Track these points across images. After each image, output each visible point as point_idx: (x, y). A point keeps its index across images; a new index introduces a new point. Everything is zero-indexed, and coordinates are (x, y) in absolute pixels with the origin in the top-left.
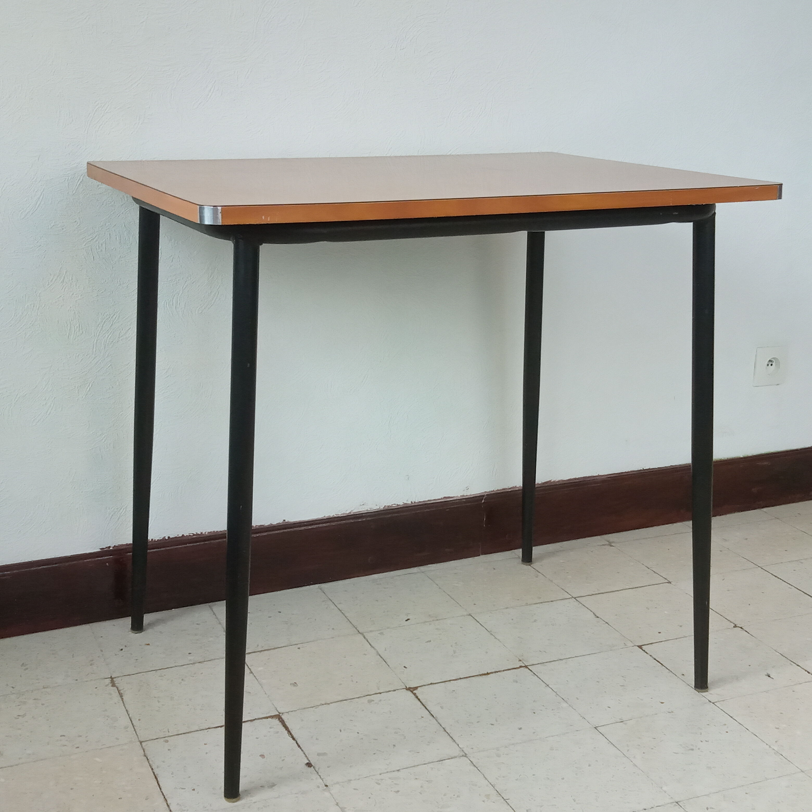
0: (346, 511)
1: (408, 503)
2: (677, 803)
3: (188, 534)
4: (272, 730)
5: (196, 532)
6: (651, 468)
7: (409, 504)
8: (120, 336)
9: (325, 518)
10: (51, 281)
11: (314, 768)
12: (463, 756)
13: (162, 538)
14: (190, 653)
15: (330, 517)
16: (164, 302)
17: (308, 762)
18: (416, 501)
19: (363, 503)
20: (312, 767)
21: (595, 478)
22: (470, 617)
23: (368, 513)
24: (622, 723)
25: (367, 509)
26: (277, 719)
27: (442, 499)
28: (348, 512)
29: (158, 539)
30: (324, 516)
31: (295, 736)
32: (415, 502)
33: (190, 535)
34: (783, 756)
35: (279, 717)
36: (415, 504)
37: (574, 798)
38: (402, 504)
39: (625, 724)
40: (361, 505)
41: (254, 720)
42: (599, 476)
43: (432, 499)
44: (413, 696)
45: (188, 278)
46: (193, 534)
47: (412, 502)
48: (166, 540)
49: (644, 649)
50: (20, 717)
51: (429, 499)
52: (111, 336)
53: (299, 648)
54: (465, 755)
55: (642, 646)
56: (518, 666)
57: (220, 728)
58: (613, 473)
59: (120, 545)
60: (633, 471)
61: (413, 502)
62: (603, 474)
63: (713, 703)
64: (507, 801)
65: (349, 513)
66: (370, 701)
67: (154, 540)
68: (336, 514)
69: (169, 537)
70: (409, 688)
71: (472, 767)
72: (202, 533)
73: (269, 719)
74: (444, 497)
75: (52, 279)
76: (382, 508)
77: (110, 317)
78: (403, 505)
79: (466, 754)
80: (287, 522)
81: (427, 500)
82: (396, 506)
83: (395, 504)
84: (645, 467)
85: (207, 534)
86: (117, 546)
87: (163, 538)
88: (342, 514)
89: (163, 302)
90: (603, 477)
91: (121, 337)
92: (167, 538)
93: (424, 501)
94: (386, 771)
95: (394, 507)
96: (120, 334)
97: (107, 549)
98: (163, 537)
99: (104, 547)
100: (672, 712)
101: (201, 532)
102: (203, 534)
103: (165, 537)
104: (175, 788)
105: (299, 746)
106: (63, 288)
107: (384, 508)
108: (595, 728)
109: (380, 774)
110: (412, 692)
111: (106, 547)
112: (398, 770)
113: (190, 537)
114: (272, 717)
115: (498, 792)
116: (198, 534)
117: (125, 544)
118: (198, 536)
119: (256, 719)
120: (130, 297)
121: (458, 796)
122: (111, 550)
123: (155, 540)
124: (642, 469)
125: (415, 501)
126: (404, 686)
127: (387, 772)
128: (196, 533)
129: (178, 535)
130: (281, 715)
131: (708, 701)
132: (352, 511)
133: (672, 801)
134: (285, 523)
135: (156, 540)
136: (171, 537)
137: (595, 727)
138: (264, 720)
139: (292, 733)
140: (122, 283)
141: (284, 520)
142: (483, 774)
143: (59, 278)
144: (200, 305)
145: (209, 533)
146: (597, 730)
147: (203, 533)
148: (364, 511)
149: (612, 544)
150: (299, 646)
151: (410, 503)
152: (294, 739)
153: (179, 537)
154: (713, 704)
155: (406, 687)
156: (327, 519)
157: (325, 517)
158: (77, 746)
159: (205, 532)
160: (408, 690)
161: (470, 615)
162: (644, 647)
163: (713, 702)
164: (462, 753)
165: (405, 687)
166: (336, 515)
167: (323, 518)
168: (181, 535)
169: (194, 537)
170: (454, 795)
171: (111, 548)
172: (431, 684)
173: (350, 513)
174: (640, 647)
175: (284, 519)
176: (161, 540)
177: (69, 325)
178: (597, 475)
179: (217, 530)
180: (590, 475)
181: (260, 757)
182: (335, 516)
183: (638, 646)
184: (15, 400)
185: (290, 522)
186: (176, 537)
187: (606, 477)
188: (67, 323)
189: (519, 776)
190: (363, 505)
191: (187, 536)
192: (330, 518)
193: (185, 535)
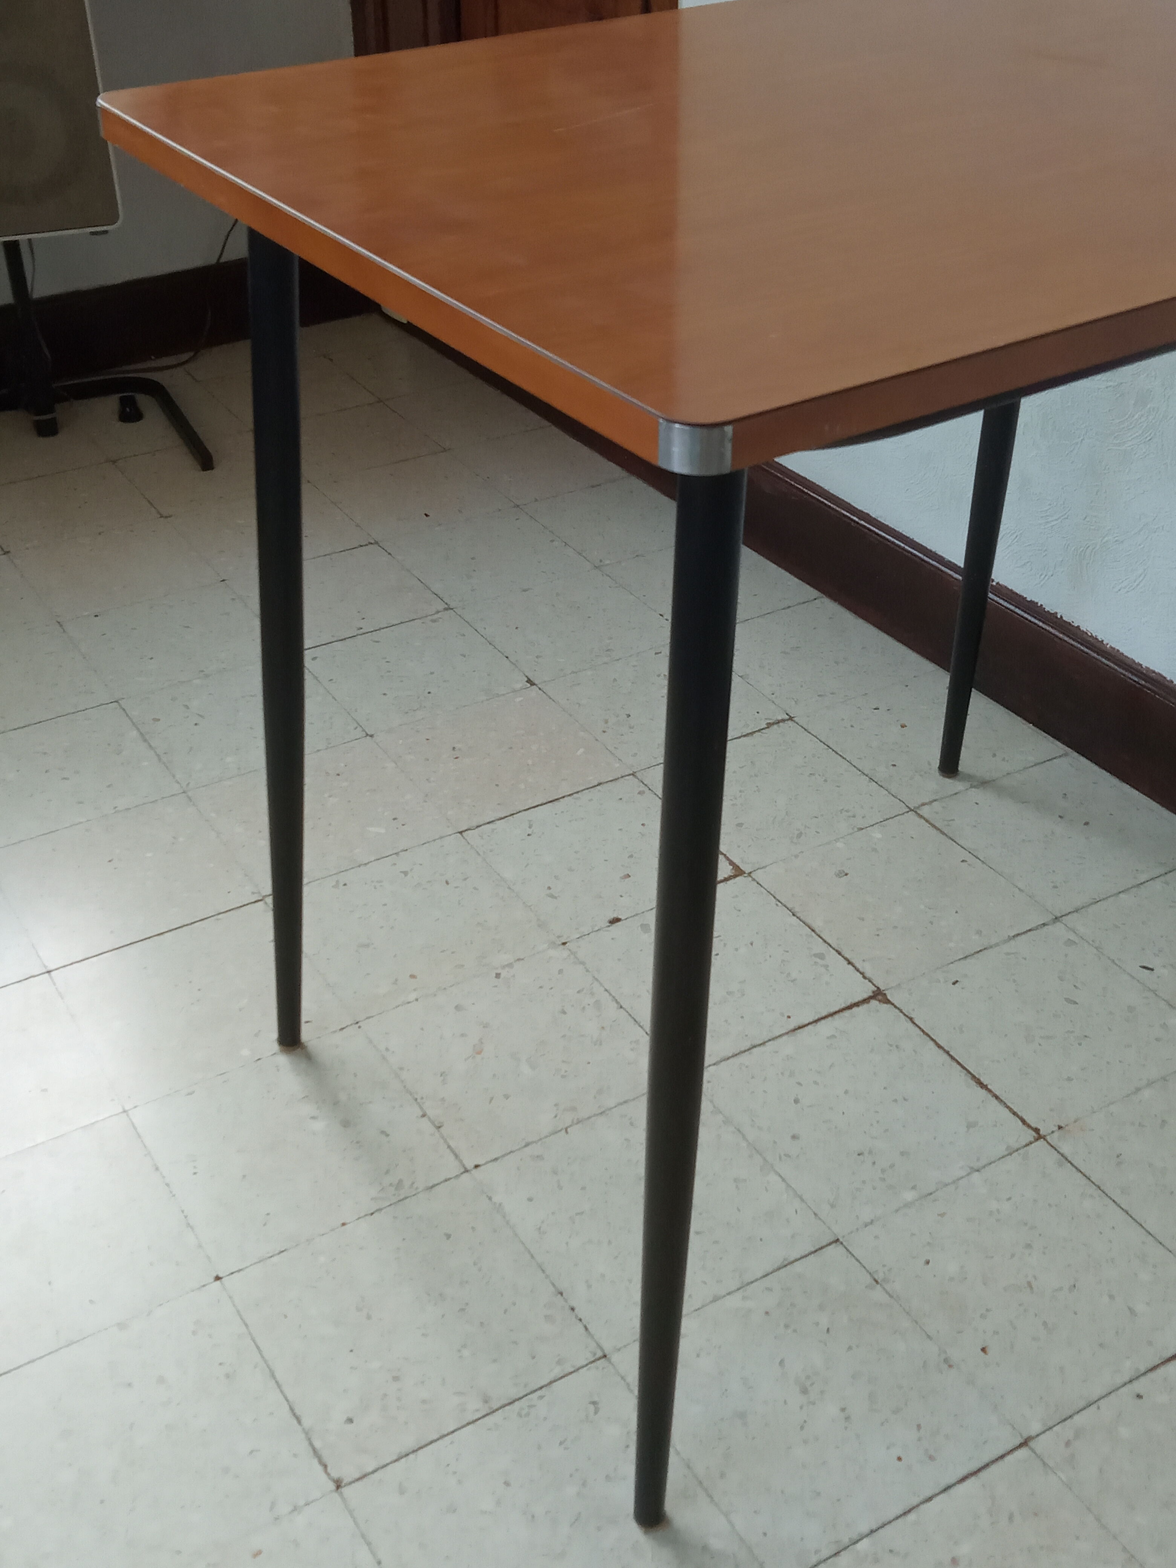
3: (1085, 630)
13: (1053, 612)
33: (1086, 633)
46: (1091, 634)
48: (1057, 617)
113: (1085, 636)
116: (1097, 639)
117: (1010, 588)
123: (1045, 608)
136: (1064, 619)
145: (1111, 647)
168: (1076, 625)
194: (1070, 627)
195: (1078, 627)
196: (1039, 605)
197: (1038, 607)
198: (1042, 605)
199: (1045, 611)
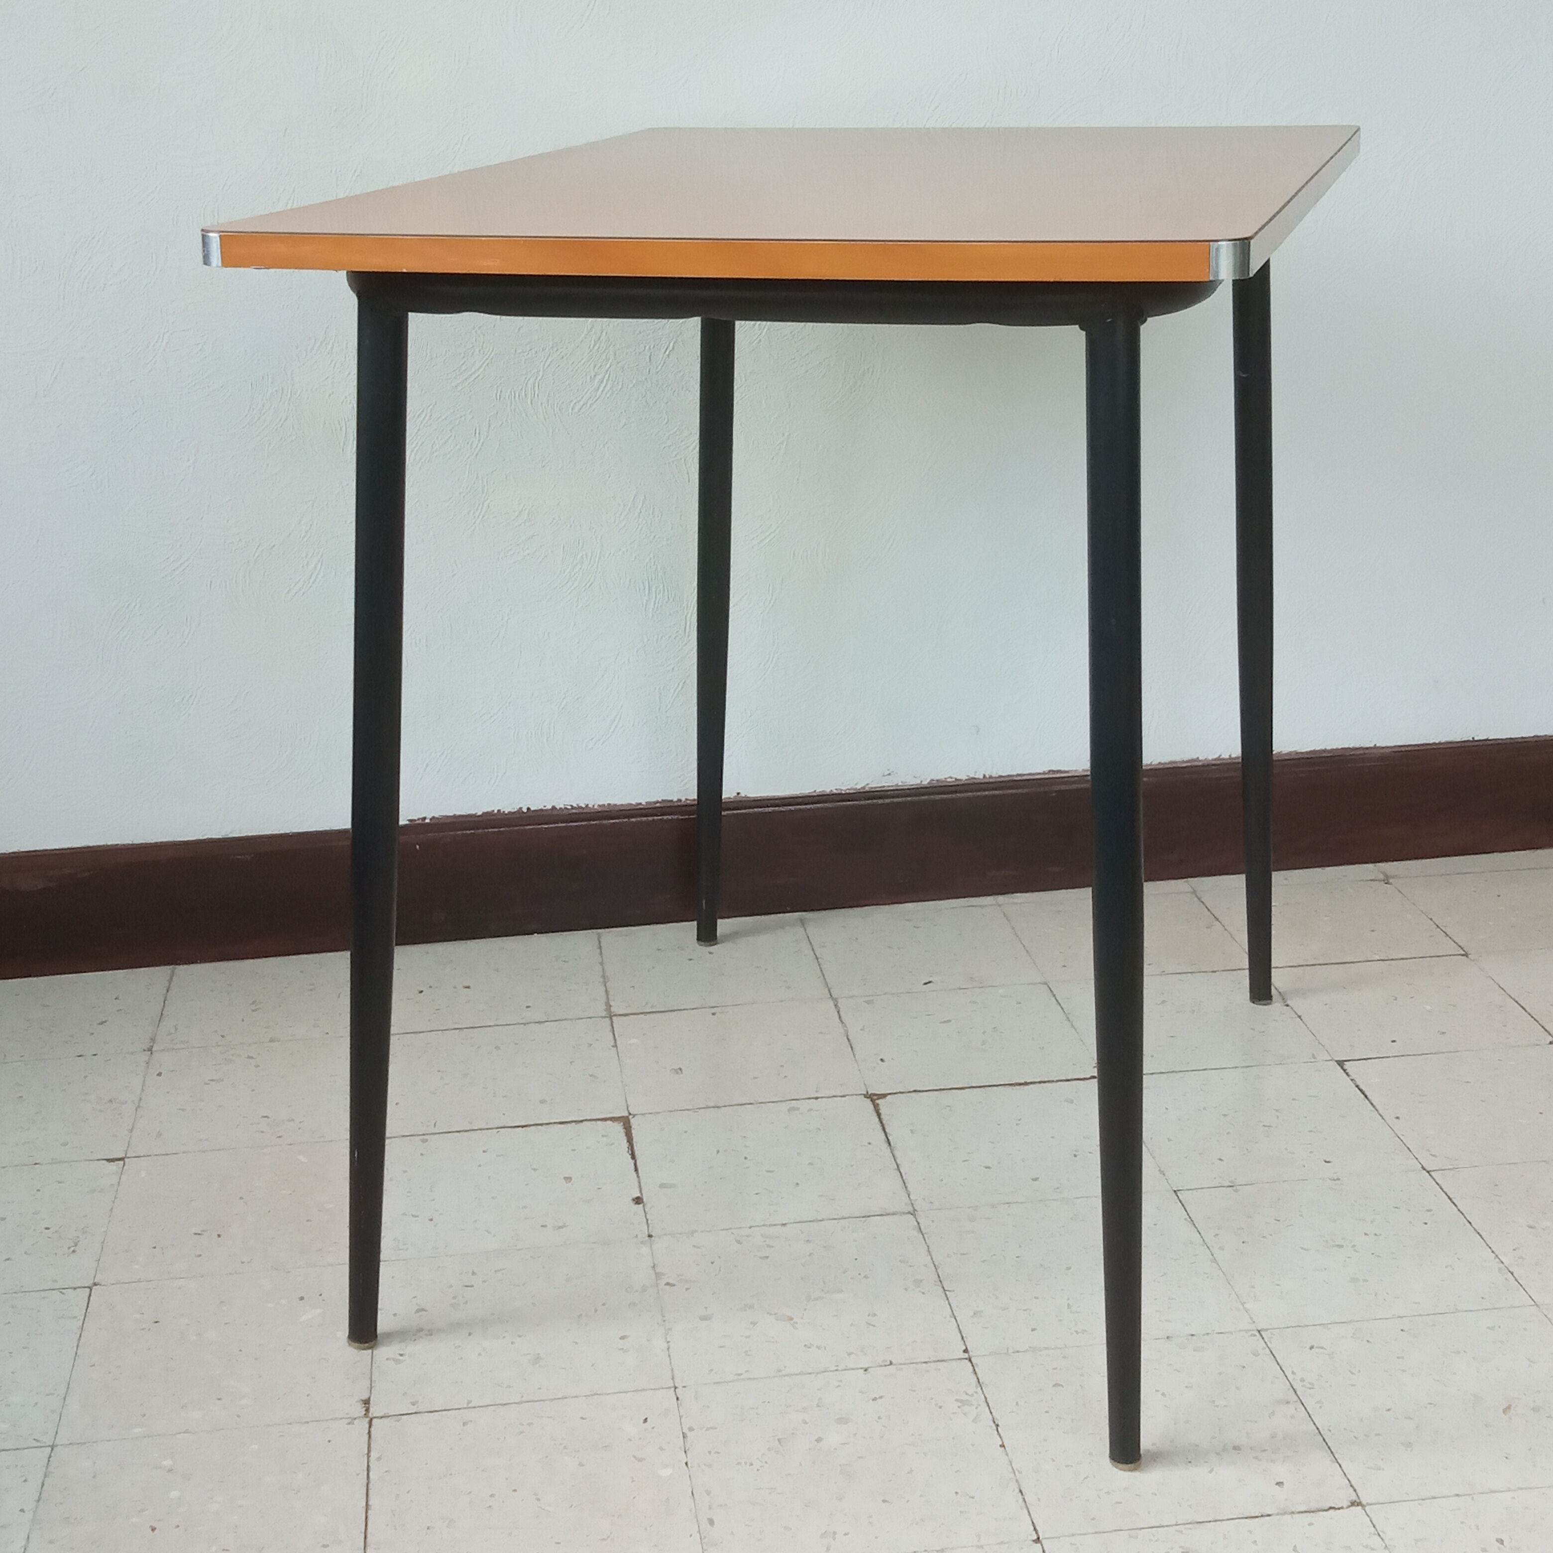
0: (856, 784)
1: (976, 777)
2: (1259, 1331)
3: (563, 807)
4: (605, 1139)
5: (578, 803)
6: (1491, 738)
7: (979, 779)
8: (434, 450)
9: (814, 794)
10: (312, 349)
11: (644, 1206)
12: (909, 1213)
13: (516, 810)
14: (528, 1007)
15: (825, 793)
16: (511, 392)
17: (639, 1195)
18: (993, 776)
19: (888, 772)
20: (641, 1205)
21: (1367, 751)
22: (1046, 986)
23: (897, 790)
24: (1231, 1188)
25: (896, 783)
26: (622, 1124)
27: (1044, 773)
28: (859, 787)
29: (510, 810)
30: (813, 790)
31: (636, 1153)
32: (991, 777)
34: (1515, 1275)
35: (626, 1122)
36: (991, 780)
37: (1070, 1303)
38: (964, 777)
39: (1236, 1191)
40: (884, 776)
41: (582, 1121)
42: (1375, 747)
43: (1025, 773)
44: (872, 1107)
45: (552, 347)
46: (572, 806)
47: (984, 776)
48: (523, 813)
49: (1345, 1067)
50: (213, 1083)
51: (1020, 772)
52: (417, 450)
53: (714, 1014)
54: (913, 1213)
55: (1345, 1063)
56: (1088, 1076)
57: (520, 1128)
58: (1407, 744)
59: (444, 816)
60: (1451, 743)
61: (987, 776)
62: (1384, 745)
63: (1428, 1172)
64: (947, 1293)
65: (862, 788)
66: (791, 1110)
67: (502, 811)
68: (838, 788)
69: (528, 809)
70: (871, 1094)
71: (916, 1233)
72: (588, 805)
73: (609, 1122)
74: (1050, 771)
75: (313, 347)
76: (925, 783)
77: (414, 416)
78: (966, 780)
79: (915, 1210)
80: (743, 797)
81: (1015, 773)
82: (953, 781)
83: (951, 778)
84: (1478, 736)
85: (596, 807)
86: (438, 818)
87: (518, 811)
88: (848, 789)
89: (509, 391)
90: (1384, 751)
91: (436, 451)
92: (525, 810)
93: (1009, 776)
94: (762, 1223)
95: (950, 782)
96: (434, 446)
97: (420, 822)
98: (518, 808)
99: (416, 818)
100: (1338, 1179)
101: (587, 803)
102: (590, 808)
103: (521, 808)
104: (404, 1214)
105: (636, 1170)
106: (331, 364)
107: (929, 783)
108: (1175, 1191)
109: (750, 1227)
110: (873, 1101)
111: (419, 819)
112: (784, 1225)
114: (613, 1119)
115: (939, 1277)
116: (582, 808)
117: (452, 814)
118: (581, 811)
119: (586, 1120)
120: (450, 381)
121: (866, 1277)
122: (427, 823)
123: (504, 812)
124: (1471, 739)
125: (990, 774)
126: (865, 1090)
127: (764, 1225)
128: (577, 805)
129: (545, 807)
130: (631, 1117)
131: (1421, 1166)
132: (868, 784)
133: (1252, 1327)
134: (739, 799)
135: (506, 812)
136: (532, 809)
137: (1176, 1189)
138: (599, 1122)
139: (635, 1148)
140: (435, 356)
141: (738, 794)
142: (928, 1247)
143: (324, 344)
144: (576, 398)
145: (599, 806)
146: (1177, 1196)
147: (590, 806)
148: (892, 786)
149: (1391, 881)
150: (714, 1010)
151: (981, 777)
152: (633, 1157)
153: (546, 810)
154: (1427, 1174)
155: (867, 1093)
156: (818, 796)
157: (815, 791)
158: (280, 1135)
159: (593, 804)
160: (868, 1098)
161: (1046, 983)
162: (1347, 1065)
163: (1428, 1170)
164: (911, 1209)
165: (865, 1093)
166: (836, 789)
167: (810, 794)
168: (550, 807)
169: (574, 811)
170: (860, 1274)
171: (427, 821)
172: (915, 1091)
173: (864, 788)
174: (1341, 1063)
175: (739, 791)
176: (515, 812)
177: (344, 428)
178: (1372, 745)
179: (615, 803)
180: (1357, 746)
181: (563, 1180)
182: (835, 791)
183: (1336, 1061)
184: (254, 555)
185: (748, 797)
186: (541, 810)
187: (1390, 750)
188: (340, 425)
189: (992, 1256)
190: (889, 774)
191: (561, 808)
192: (824, 795)
193: (558, 807)
194: (543, 813)
195: (554, 808)
196: (496, 811)
197: (496, 814)
198: (499, 811)
199: (506, 814)
